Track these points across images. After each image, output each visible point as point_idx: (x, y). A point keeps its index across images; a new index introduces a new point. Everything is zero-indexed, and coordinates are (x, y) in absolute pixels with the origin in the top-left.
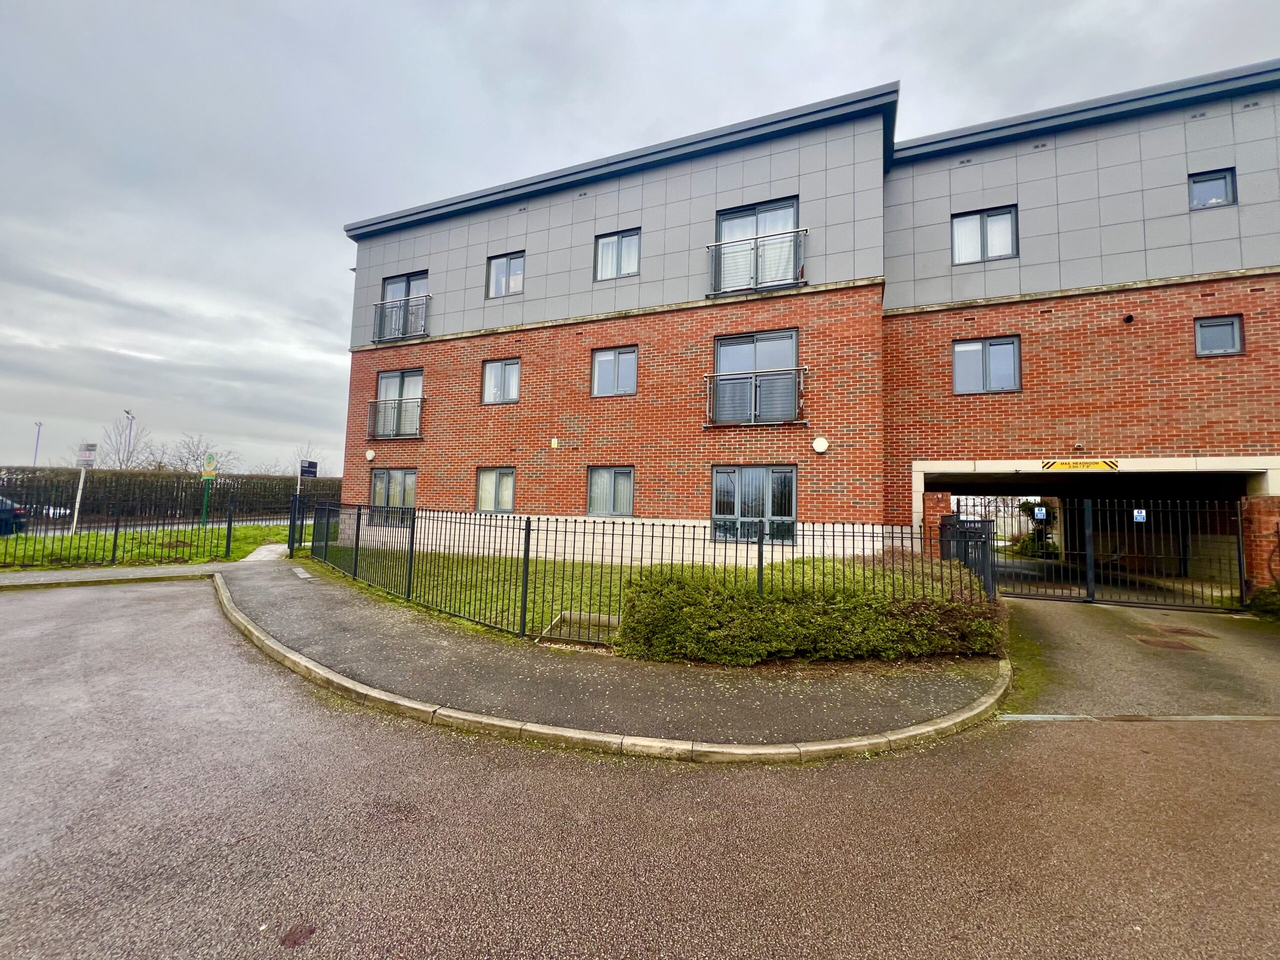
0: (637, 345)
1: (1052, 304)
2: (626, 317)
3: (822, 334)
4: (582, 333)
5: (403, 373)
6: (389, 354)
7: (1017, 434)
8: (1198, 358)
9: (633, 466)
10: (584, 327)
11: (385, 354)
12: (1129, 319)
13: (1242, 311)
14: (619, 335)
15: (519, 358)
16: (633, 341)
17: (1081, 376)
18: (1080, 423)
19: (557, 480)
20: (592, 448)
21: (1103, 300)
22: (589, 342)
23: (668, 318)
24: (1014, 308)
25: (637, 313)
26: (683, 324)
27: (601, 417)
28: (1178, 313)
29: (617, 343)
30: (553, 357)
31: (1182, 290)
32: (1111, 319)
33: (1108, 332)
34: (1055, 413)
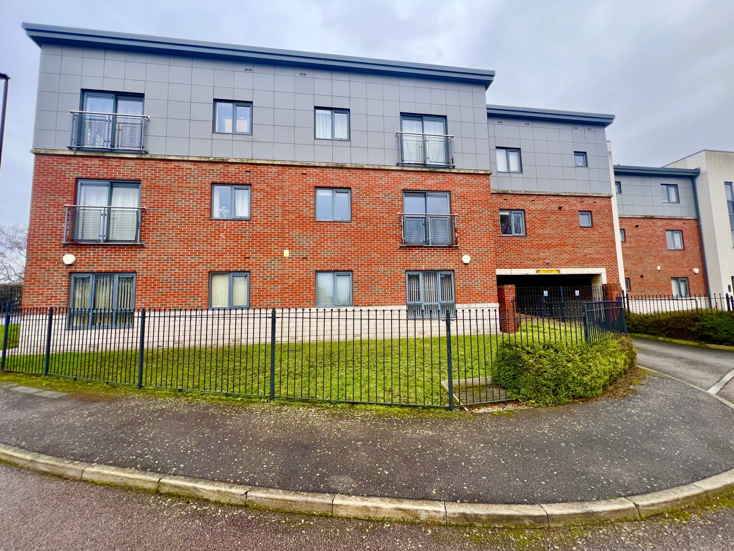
0: (350, 188)
1: (535, 197)
2: (342, 168)
3: (462, 197)
4: (306, 174)
5: (111, 182)
6: (93, 163)
7: (526, 256)
8: (581, 227)
9: (352, 271)
10: (308, 169)
11: (86, 162)
12: (560, 208)
13: (591, 210)
14: (336, 179)
15: (250, 185)
16: (348, 185)
17: (547, 231)
18: (548, 253)
19: (291, 281)
20: (319, 258)
21: (552, 198)
22: (313, 181)
23: (372, 173)
24: (522, 197)
25: (350, 167)
26: (383, 179)
27: (326, 236)
28: (574, 208)
29: (335, 185)
30: (283, 188)
31: (575, 198)
32: (554, 207)
33: (553, 212)
34: (540, 247)
